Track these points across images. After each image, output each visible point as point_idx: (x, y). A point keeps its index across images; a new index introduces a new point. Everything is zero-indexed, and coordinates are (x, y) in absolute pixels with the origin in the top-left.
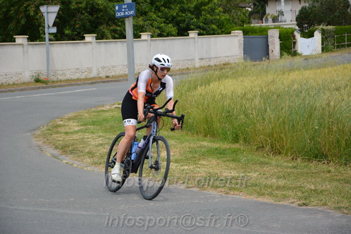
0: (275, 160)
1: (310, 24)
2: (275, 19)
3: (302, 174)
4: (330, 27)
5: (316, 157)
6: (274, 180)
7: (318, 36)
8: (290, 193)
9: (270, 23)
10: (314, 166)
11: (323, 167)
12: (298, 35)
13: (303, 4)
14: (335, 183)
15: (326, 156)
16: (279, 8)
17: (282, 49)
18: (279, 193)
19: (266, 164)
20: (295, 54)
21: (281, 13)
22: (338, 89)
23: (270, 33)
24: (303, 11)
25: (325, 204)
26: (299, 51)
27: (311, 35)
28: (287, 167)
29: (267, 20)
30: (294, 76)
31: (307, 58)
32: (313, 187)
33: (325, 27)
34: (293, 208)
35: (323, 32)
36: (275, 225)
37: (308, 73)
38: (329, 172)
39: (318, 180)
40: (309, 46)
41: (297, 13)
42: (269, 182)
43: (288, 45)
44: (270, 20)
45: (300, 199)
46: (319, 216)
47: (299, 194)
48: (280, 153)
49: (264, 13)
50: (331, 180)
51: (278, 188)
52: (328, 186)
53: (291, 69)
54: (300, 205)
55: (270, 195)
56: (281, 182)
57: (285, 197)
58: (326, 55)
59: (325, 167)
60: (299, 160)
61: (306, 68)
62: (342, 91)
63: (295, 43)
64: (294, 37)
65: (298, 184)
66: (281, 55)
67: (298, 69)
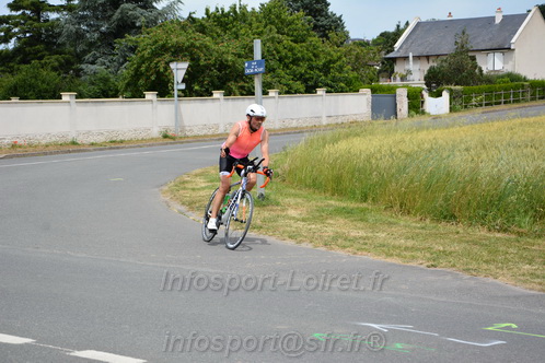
0: (404, 220)
1: (438, 84)
2: (403, 78)
3: (431, 235)
4: (458, 87)
5: (445, 218)
6: (403, 241)
7: (446, 95)
8: (419, 254)
9: (398, 82)
10: (443, 227)
11: (451, 227)
12: (426, 94)
13: (431, 64)
14: (463, 245)
15: (455, 217)
16: (407, 67)
17: (410, 108)
18: (408, 254)
19: (395, 224)
20: (423, 113)
21: (409, 72)
23: (399, 91)
24: (431, 71)
25: (454, 266)
26: (427, 110)
27: (439, 95)
28: (415, 228)
29: (395, 79)
30: (423, 135)
31: (436, 118)
32: (442, 249)
33: (453, 87)
34: (422, 269)
35: (451, 92)
36: (404, 287)
37: (437, 133)
38: (458, 233)
39: (446, 241)
40: (438, 105)
41: (426, 73)
42: (397, 243)
43: (416, 104)
44: (398, 78)
45: (429, 260)
46: (449, 277)
47: (428, 255)
48: (409, 213)
49: (393, 71)
50: (460, 242)
51: (407, 249)
52: (456, 247)
53: (420, 129)
54: (428, 267)
55: (399, 255)
56: (410, 243)
57: (413, 257)
58: (455, 115)
59: (454, 228)
60: (428, 221)
61: (434, 128)
63: (423, 102)
64: (422, 96)
65: (427, 245)
66: (410, 115)
67: (427, 128)
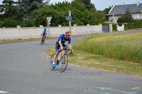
0: (110, 60)
1: (121, 23)
2: (111, 21)
3: (117, 64)
4: (126, 23)
5: (122, 59)
6: (110, 65)
7: (123, 26)
8: (114, 69)
10: (121, 61)
11: (123, 62)
12: (117, 25)
13: (119, 17)
14: (126, 66)
15: (124, 59)
16: (112, 18)
17: (113, 29)
18: (111, 69)
20: (117, 30)
21: (113, 19)
22: (128, 40)
23: (110, 25)
24: (119, 19)
25: (123, 72)
26: (118, 30)
27: (121, 25)
28: (113, 62)
29: (109, 21)
30: (116, 37)
31: (120, 32)
32: (120, 67)
35: (125, 25)
36: (109, 78)
37: (120, 36)
39: (122, 65)
40: (121, 28)
41: (117, 19)
42: (108, 66)
43: (115, 28)
44: (110, 21)
45: (117, 70)
46: (122, 75)
47: (116, 69)
49: (108, 19)
50: (126, 65)
51: (111, 67)
52: (124, 67)
53: (116, 35)
54: (116, 72)
55: (108, 69)
56: (112, 66)
57: (112, 70)
59: (124, 62)
60: (117, 60)
61: (119, 34)
63: (117, 28)
64: (116, 26)
65: (116, 66)
66: (113, 31)
67: (118, 35)
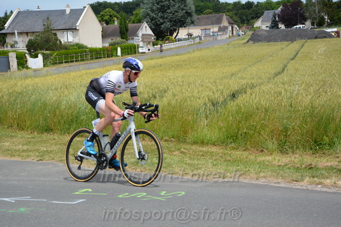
0: (20, 134)
1: (35, 50)
2: (12, 46)
3: (38, 142)
4: (48, 52)
5: (46, 131)
6: (21, 147)
7: (40, 57)
8: (31, 153)
9: (9, 48)
10: (45, 136)
11: (50, 136)
12: (28, 56)
13: (30, 37)
14: (58, 146)
15: (52, 130)
16: (14, 39)
17: (18, 64)
18: (25, 154)
19: (15, 136)
20: (27, 68)
21: (16, 42)
22: (56, 89)
23: (10, 54)
24: (30, 42)
25: (53, 159)
26: (29, 66)
27: (36, 56)
28: (28, 138)
29: (7, 47)
30: (28, 81)
31: (35, 70)
32: (45, 149)
33: (44, 52)
34: (34, 163)
35: (43, 55)
36: (23, 174)
37: (37, 80)
38: (54, 139)
39: (48, 144)
40: (36, 63)
41: (27, 43)
42: (17, 148)
43: (22, 63)
44: (9, 46)
45: (38, 157)
46: (50, 166)
47: (37, 154)
48: (23, 129)
49: (5, 42)
50: (56, 144)
51: (23, 151)
52: (54, 148)
53: (26, 77)
54: (38, 161)
55: (19, 155)
56: (25, 147)
57: (28, 156)
58: (46, 68)
59: (52, 136)
60: (36, 133)
61: (35, 77)
62: (59, 91)
63: (26, 61)
64: (26, 57)
65: (36, 148)
66: (18, 68)
67: (31, 77)
